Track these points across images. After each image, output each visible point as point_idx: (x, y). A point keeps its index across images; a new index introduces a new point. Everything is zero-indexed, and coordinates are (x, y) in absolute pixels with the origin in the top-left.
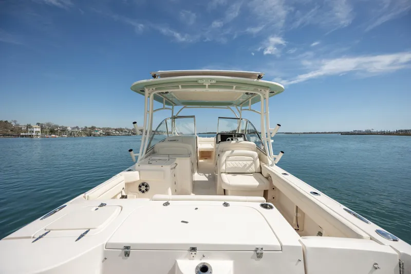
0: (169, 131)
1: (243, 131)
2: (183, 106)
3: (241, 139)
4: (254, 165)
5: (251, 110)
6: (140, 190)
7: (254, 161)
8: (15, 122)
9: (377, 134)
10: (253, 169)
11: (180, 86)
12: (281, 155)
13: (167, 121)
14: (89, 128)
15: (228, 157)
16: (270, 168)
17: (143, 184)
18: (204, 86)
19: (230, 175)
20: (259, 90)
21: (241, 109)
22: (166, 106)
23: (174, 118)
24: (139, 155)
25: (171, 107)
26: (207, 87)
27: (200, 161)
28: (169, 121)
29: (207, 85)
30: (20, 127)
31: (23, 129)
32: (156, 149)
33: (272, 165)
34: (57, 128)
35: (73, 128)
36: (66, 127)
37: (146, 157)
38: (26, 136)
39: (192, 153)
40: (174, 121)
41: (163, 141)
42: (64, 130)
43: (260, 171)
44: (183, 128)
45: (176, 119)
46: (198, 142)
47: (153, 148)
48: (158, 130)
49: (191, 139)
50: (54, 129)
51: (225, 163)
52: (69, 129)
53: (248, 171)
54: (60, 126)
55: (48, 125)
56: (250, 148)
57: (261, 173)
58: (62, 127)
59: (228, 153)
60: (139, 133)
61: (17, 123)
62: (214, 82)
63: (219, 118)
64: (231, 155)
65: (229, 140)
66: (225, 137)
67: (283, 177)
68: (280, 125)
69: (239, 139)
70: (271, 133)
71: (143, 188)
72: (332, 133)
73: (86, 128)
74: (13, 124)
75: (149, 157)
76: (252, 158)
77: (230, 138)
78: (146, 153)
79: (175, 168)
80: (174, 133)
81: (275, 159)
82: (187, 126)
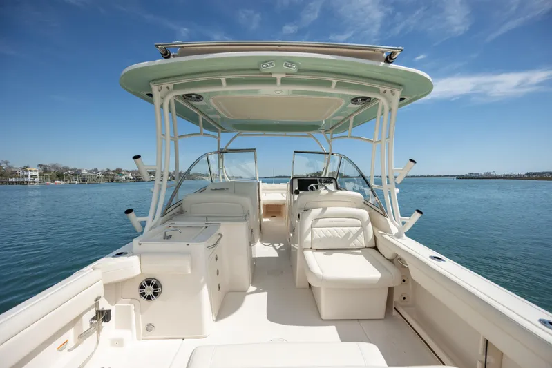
0: (213, 172)
1: (333, 173)
2: (236, 133)
3: (331, 187)
4: (362, 233)
5: (351, 137)
6: (143, 294)
7: (363, 228)
8: (6, 162)
9: (504, 178)
10: (361, 241)
11: (223, 80)
12: (416, 216)
13: (210, 157)
14: (113, 171)
15: (316, 219)
16: (395, 241)
17: (148, 283)
18: (274, 81)
19: (321, 254)
20: (382, 89)
21: (332, 138)
22: (205, 131)
23: (221, 152)
24: (149, 219)
25: (216, 134)
26: (279, 82)
27: (265, 220)
28: (213, 158)
29: (279, 77)
30: (13, 170)
31: (18, 173)
32: (185, 206)
33: (398, 236)
34: (67, 171)
35: (90, 171)
36: (80, 170)
37: (164, 223)
38: (17, 183)
39: (251, 212)
40: (222, 156)
41: (203, 190)
42: (76, 173)
43: (374, 246)
44: (236, 168)
45: (224, 154)
46: (261, 191)
47: (180, 203)
48: (191, 172)
49: (248, 187)
50: (62, 173)
51: (312, 231)
52: (84, 172)
53: (352, 245)
54: (71, 168)
55: (54, 166)
56: (353, 203)
57: (376, 248)
58: (75, 169)
59: (316, 212)
60: (146, 177)
61: (9, 164)
62: (293, 69)
63: (295, 152)
64: (322, 216)
65: (312, 188)
66: (305, 184)
67: (434, 264)
68: (415, 162)
69: (327, 185)
70: (396, 177)
71: (149, 290)
72: (440, 176)
73: (109, 170)
74: (4, 166)
75: (168, 223)
76: (359, 222)
77: (313, 185)
78: (164, 214)
79: (215, 245)
80: (223, 177)
81: (404, 223)
82: (243, 166)
